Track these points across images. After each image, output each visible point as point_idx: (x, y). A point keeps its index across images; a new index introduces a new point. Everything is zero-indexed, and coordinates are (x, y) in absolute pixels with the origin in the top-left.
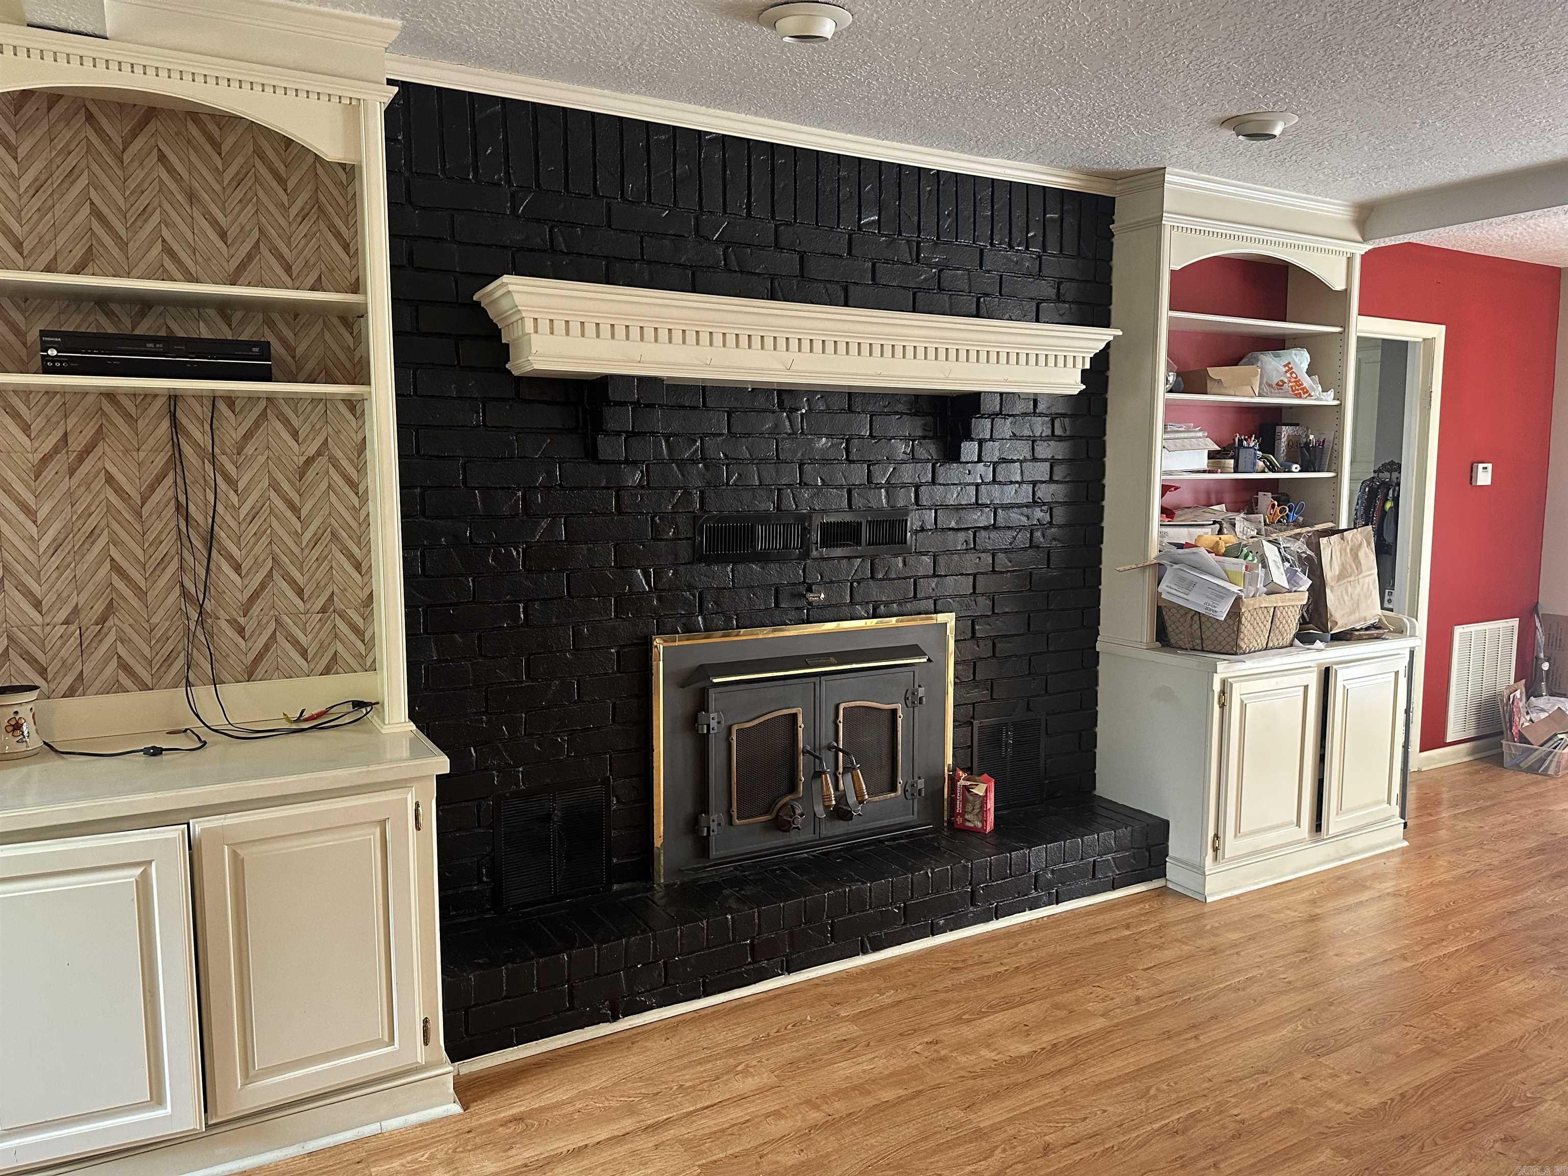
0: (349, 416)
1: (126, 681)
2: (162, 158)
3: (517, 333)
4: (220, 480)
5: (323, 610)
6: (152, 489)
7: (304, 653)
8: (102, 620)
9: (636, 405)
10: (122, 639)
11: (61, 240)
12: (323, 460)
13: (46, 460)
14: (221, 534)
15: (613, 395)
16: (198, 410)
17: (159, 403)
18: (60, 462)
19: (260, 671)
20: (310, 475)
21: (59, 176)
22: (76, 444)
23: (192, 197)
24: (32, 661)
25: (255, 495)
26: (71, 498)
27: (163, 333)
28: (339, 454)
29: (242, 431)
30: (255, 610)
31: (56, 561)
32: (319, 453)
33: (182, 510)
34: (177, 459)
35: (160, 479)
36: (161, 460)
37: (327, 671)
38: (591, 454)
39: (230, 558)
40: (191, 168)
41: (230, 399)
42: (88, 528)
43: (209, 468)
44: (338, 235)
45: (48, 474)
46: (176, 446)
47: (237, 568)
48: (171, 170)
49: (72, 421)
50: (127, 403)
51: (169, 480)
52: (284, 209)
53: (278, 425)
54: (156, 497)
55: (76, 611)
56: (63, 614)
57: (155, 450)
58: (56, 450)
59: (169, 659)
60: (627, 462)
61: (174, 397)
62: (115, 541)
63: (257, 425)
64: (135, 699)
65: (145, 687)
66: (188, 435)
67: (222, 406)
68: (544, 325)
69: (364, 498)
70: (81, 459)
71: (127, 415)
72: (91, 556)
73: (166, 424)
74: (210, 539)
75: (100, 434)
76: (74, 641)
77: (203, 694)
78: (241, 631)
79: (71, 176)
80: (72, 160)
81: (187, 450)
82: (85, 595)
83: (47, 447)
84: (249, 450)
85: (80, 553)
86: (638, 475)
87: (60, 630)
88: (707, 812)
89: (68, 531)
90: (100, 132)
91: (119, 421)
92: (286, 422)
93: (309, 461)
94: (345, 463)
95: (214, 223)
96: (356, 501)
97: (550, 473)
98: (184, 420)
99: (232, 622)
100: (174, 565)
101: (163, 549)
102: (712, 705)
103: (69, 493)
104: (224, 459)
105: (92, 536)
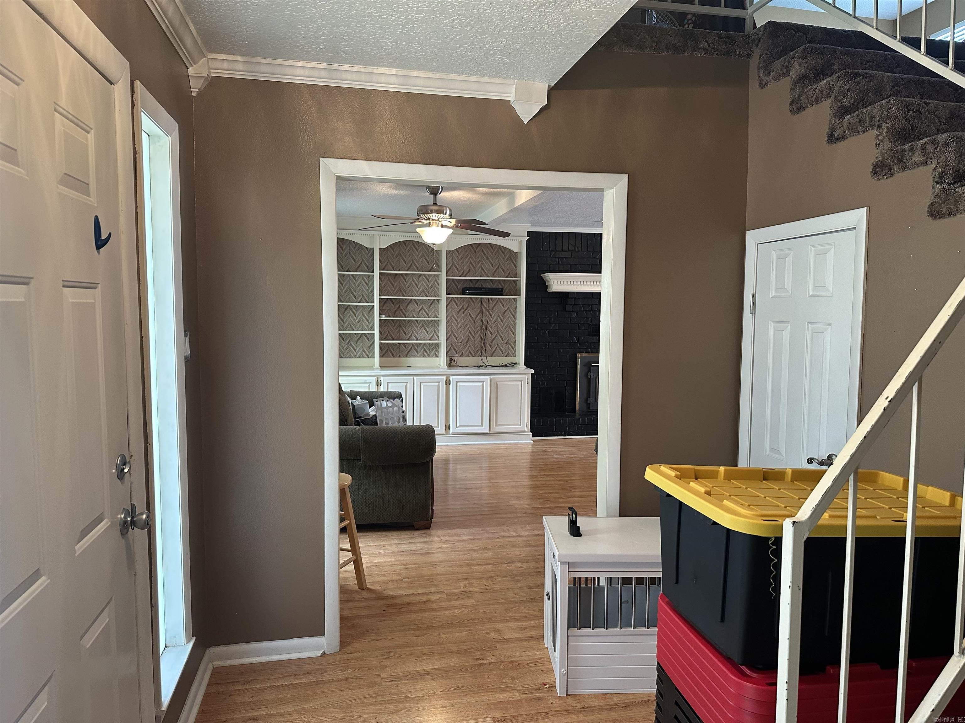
0: (514, 301)
1: (470, 355)
2: (483, 251)
3: (550, 284)
4: (489, 315)
5: (506, 343)
6: (477, 316)
7: (502, 352)
8: (467, 342)
9: (575, 298)
10: (470, 346)
12: (508, 311)
13: (460, 311)
14: (488, 326)
15: (571, 296)
16: (486, 301)
17: (479, 300)
18: (462, 310)
19: (494, 355)
20: (506, 314)
22: (465, 308)
23: (487, 258)
24: (455, 350)
25: (495, 318)
26: (463, 318)
27: (480, 287)
28: (511, 310)
29: (494, 304)
30: (494, 342)
32: (507, 309)
33: (482, 321)
34: (481, 311)
35: (478, 315)
36: (479, 310)
37: (506, 356)
38: (565, 309)
39: (490, 331)
40: (487, 252)
41: (491, 298)
42: (466, 324)
43: (487, 313)
44: (514, 263)
45: (460, 313)
46: (482, 308)
47: (491, 333)
49: (464, 303)
50: (473, 300)
51: (480, 315)
52: (504, 259)
53: (500, 304)
54: (477, 318)
55: (463, 340)
56: (460, 341)
58: (461, 309)
59: (478, 351)
60: (573, 311)
61: (482, 299)
62: (470, 327)
63: (496, 303)
64: (471, 359)
65: (473, 357)
66: (484, 306)
68: (556, 282)
69: (515, 319)
70: (465, 310)
71: (473, 302)
72: (466, 330)
73: (480, 303)
74: (486, 327)
75: (468, 306)
76: (462, 346)
77: (484, 359)
78: (491, 346)
79: (467, 256)
83: (460, 308)
84: (494, 309)
85: (464, 329)
86: (575, 315)
87: (460, 344)
88: (590, 398)
89: (462, 324)
91: (472, 303)
92: (502, 304)
93: (506, 311)
94: (512, 312)
95: (491, 263)
96: (514, 320)
97: (555, 314)
98: (483, 303)
99: (489, 344)
100: (480, 332)
101: (478, 328)
102: (592, 371)
104: (490, 311)
105: (466, 326)
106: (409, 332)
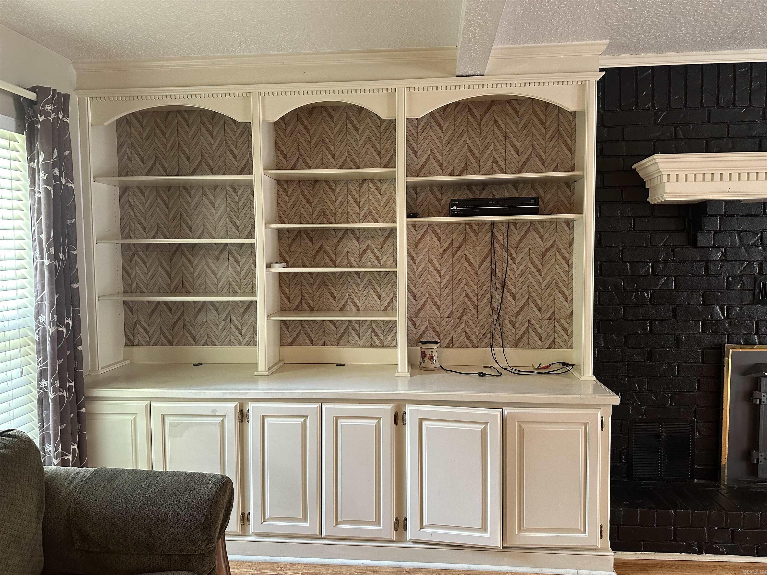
0: (567, 229)
1: (468, 343)
2: (495, 122)
4: (509, 258)
5: (550, 318)
6: (482, 263)
7: (540, 338)
8: (461, 317)
9: (723, 216)
10: (467, 325)
11: (456, 161)
12: (553, 249)
13: (445, 251)
14: (508, 282)
15: (710, 211)
16: (502, 228)
17: (488, 226)
18: (451, 251)
19: (521, 344)
20: (547, 256)
21: (457, 135)
22: (456, 245)
23: (506, 136)
24: (436, 331)
25: (523, 265)
26: (453, 266)
27: (490, 197)
28: (561, 246)
29: (519, 237)
30: (520, 317)
31: (446, 292)
32: (552, 246)
33: (493, 272)
34: (493, 250)
35: (485, 258)
36: (486, 250)
37: (550, 347)
38: (693, 243)
39: (511, 293)
40: (506, 124)
41: (515, 223)
42: (458, 279)
43: (505, 253)
44: (566, 145)
45: (445, 256)
46: (493, 244)
47: (514, 297)
48: (499, 127)
49: (455, 235)
50: (475, 227)
51: (489, 259)
52: (543, 136)
53: (535, 234)
54: (484, 266)
55: (452, 312)
56: (447, 314)
57: (485, 246)
58: (449, 247)
59: (485, 335)
60: (714, 247)
61: (493, 223)
62: (467, 284)
63: (526, 233)
64: (471, 351)
65: (475, 346)
66: (497, 239)
67: (512, 226)
68: (673, 178)
69: (571, 266)
70: (457, 251)
71: (475, 232)
72: (458, 291)
73: (489, 235)
74: (504, 284)
75: (464, 239)
76: (450, 325)
77: (498, 351)
78: (514, 325)
79: (461, 135)
80: (461, 129)
81: (497, 246)
82: (455, 306)
83: (445, 246)
84: (522, 245)
85: (455, 288)
86: (719, 255)
87: (446, 319)
88: (757, 450)
89: (450, 280)
90: (473, 115)
91: (472, 234)
92: (538, 232)
93: (548, 250)
94: (563, 250)
95: (514, 147)
96: (567, 269)
97: (668, 254)
98: (496, 233)
99: (510, 321)
100: (489, 295)
101: (485, 288)
102: (763, 388)
103: (452, 264)
104: (511, 250)
105: (459, 282)
106: (342, 296)
